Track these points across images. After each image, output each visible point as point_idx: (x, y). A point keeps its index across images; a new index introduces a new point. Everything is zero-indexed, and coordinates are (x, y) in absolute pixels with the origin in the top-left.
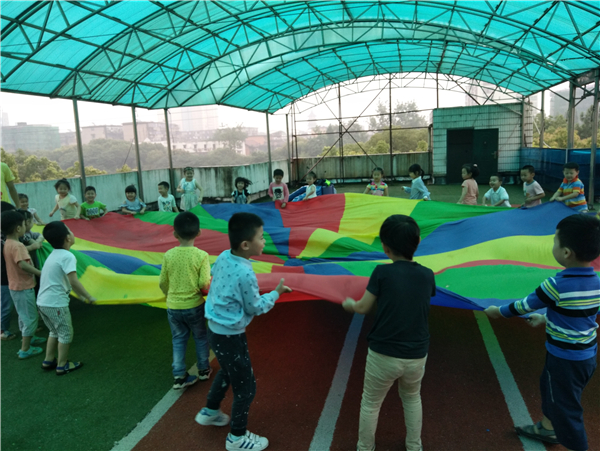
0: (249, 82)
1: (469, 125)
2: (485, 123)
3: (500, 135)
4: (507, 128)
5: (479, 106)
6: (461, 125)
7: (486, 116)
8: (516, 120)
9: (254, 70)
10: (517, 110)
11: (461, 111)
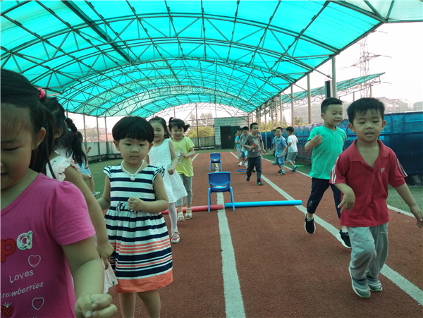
0: (141, 107)
1: (228, 125)
2: (235, 124)
5: (232, 117)
6: (225, 125)
7: (235, 121)
8: (246, 123)
10: (246, 118)
11: (225, 119)
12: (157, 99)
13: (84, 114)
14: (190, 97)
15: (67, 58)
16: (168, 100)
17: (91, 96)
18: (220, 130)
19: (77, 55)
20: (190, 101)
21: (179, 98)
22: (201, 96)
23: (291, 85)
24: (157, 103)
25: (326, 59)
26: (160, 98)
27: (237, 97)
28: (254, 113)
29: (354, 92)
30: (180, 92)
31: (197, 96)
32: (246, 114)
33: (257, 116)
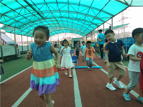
5: (78, 38)
6: (75, 40)
7: (79, 39)
8: (83, 40)
10: (82, 38)
11: (75, 38)
12: (52, 31)
13: (27, 36)
14: (64, 31)
15: (22, 17)
16: (56, 32)
17: (30, 30)
18: (73, 42)
19: (25, 16)
20: (63, 32)
21: (60, 31)
22: (67, 31)
23: (98, 27)
24: (52, 33)
25: (110, 18)
26: (53, 31)
27: (80, 31)
28: (85, 37)
29: (119, 30)
30: (60, 29)
31: (66, 31)
32: (82, 37)
33: (86, 38)
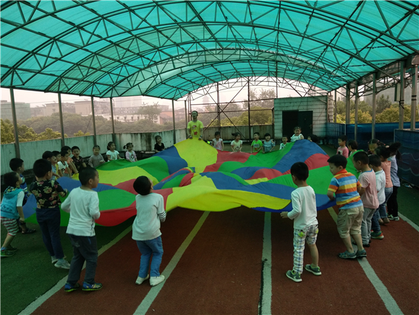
0: (162, 83)
1: (295, 108)
2: (305, 107)
3: (314, 115)
4: (318, 111)
5: (302, 97)
6: (291, 109)
7: (305, 104)
8: (323, 106)
9: (164, 76)
10: (324, 100)
11: (290, 100)
12: (184, 69)
14: (238, 65)
18: (281, 116)
20: (238, 74)
24: (187, 77)
26: (190, 68)
32: (324, 93)
